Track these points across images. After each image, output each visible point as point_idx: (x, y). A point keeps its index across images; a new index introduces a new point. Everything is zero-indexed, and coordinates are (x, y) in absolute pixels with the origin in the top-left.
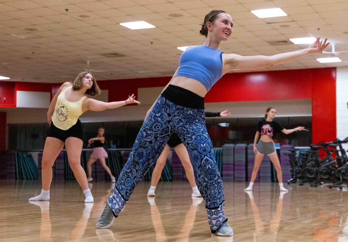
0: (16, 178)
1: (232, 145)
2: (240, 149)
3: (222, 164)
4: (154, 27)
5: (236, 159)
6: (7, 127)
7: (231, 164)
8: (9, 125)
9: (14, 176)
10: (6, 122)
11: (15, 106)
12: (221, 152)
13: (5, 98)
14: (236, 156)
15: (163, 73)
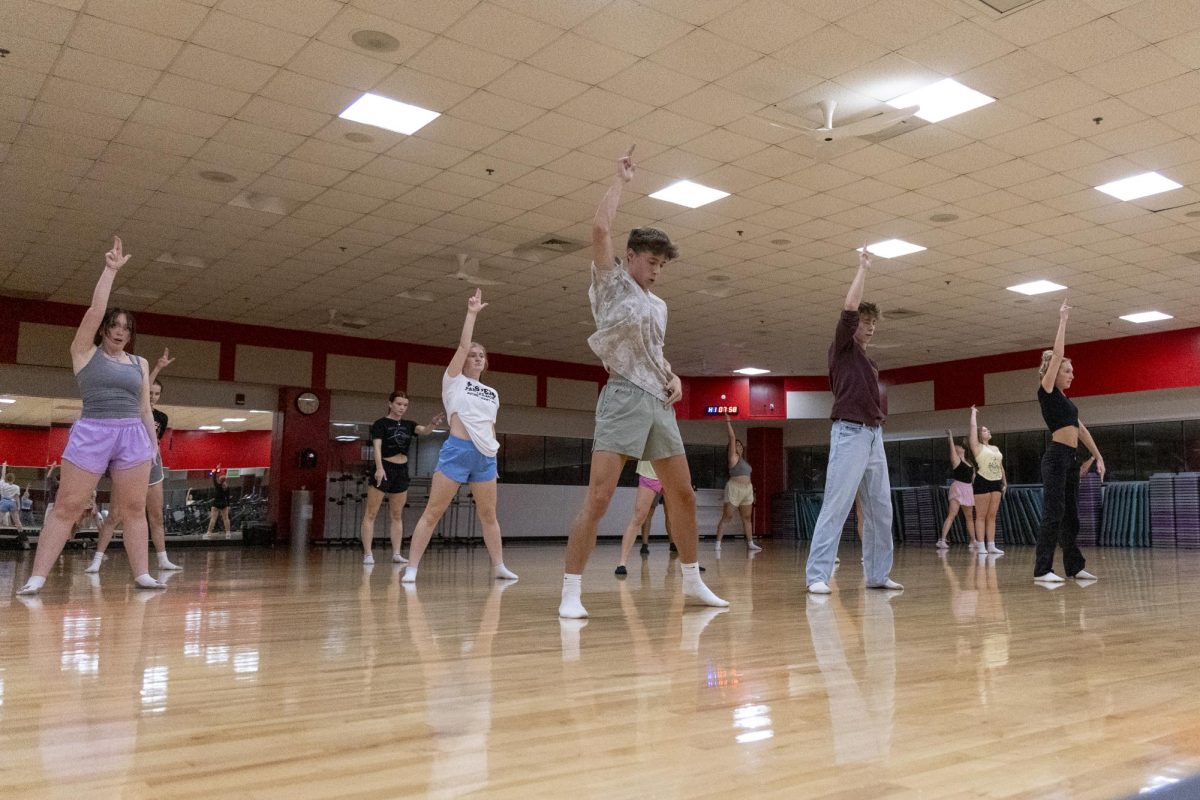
0: (797, 538)
1: (1169, 475)
2: (1188, 483)
3: (1150, 515)
4: (925, 249)
5: (1179, 504)
6: (784, 451)
7: (1168, 513)
8: (788, 449)
9: (792, 533)
10: (781, 444)
11: (785, 416)
12: (1147, 490)
13: (772, 405)
14: (1178, 496)
15: (1021, 342)
